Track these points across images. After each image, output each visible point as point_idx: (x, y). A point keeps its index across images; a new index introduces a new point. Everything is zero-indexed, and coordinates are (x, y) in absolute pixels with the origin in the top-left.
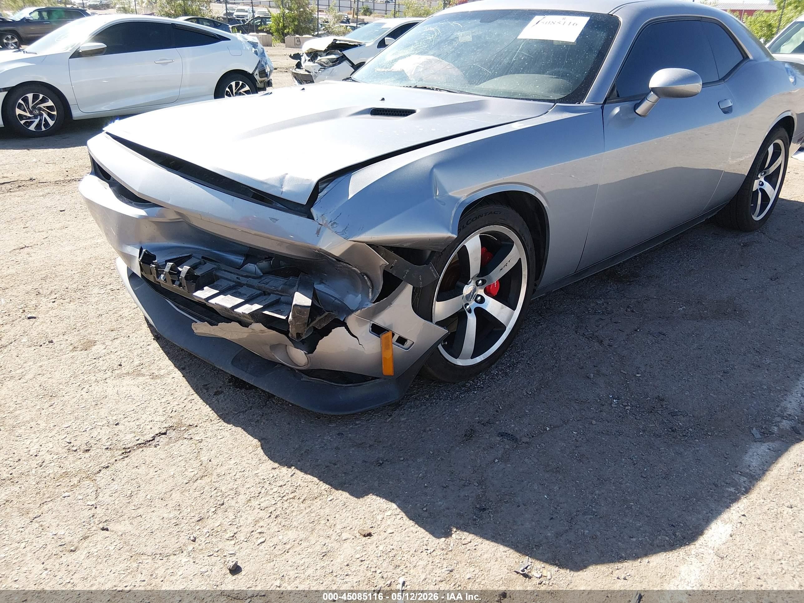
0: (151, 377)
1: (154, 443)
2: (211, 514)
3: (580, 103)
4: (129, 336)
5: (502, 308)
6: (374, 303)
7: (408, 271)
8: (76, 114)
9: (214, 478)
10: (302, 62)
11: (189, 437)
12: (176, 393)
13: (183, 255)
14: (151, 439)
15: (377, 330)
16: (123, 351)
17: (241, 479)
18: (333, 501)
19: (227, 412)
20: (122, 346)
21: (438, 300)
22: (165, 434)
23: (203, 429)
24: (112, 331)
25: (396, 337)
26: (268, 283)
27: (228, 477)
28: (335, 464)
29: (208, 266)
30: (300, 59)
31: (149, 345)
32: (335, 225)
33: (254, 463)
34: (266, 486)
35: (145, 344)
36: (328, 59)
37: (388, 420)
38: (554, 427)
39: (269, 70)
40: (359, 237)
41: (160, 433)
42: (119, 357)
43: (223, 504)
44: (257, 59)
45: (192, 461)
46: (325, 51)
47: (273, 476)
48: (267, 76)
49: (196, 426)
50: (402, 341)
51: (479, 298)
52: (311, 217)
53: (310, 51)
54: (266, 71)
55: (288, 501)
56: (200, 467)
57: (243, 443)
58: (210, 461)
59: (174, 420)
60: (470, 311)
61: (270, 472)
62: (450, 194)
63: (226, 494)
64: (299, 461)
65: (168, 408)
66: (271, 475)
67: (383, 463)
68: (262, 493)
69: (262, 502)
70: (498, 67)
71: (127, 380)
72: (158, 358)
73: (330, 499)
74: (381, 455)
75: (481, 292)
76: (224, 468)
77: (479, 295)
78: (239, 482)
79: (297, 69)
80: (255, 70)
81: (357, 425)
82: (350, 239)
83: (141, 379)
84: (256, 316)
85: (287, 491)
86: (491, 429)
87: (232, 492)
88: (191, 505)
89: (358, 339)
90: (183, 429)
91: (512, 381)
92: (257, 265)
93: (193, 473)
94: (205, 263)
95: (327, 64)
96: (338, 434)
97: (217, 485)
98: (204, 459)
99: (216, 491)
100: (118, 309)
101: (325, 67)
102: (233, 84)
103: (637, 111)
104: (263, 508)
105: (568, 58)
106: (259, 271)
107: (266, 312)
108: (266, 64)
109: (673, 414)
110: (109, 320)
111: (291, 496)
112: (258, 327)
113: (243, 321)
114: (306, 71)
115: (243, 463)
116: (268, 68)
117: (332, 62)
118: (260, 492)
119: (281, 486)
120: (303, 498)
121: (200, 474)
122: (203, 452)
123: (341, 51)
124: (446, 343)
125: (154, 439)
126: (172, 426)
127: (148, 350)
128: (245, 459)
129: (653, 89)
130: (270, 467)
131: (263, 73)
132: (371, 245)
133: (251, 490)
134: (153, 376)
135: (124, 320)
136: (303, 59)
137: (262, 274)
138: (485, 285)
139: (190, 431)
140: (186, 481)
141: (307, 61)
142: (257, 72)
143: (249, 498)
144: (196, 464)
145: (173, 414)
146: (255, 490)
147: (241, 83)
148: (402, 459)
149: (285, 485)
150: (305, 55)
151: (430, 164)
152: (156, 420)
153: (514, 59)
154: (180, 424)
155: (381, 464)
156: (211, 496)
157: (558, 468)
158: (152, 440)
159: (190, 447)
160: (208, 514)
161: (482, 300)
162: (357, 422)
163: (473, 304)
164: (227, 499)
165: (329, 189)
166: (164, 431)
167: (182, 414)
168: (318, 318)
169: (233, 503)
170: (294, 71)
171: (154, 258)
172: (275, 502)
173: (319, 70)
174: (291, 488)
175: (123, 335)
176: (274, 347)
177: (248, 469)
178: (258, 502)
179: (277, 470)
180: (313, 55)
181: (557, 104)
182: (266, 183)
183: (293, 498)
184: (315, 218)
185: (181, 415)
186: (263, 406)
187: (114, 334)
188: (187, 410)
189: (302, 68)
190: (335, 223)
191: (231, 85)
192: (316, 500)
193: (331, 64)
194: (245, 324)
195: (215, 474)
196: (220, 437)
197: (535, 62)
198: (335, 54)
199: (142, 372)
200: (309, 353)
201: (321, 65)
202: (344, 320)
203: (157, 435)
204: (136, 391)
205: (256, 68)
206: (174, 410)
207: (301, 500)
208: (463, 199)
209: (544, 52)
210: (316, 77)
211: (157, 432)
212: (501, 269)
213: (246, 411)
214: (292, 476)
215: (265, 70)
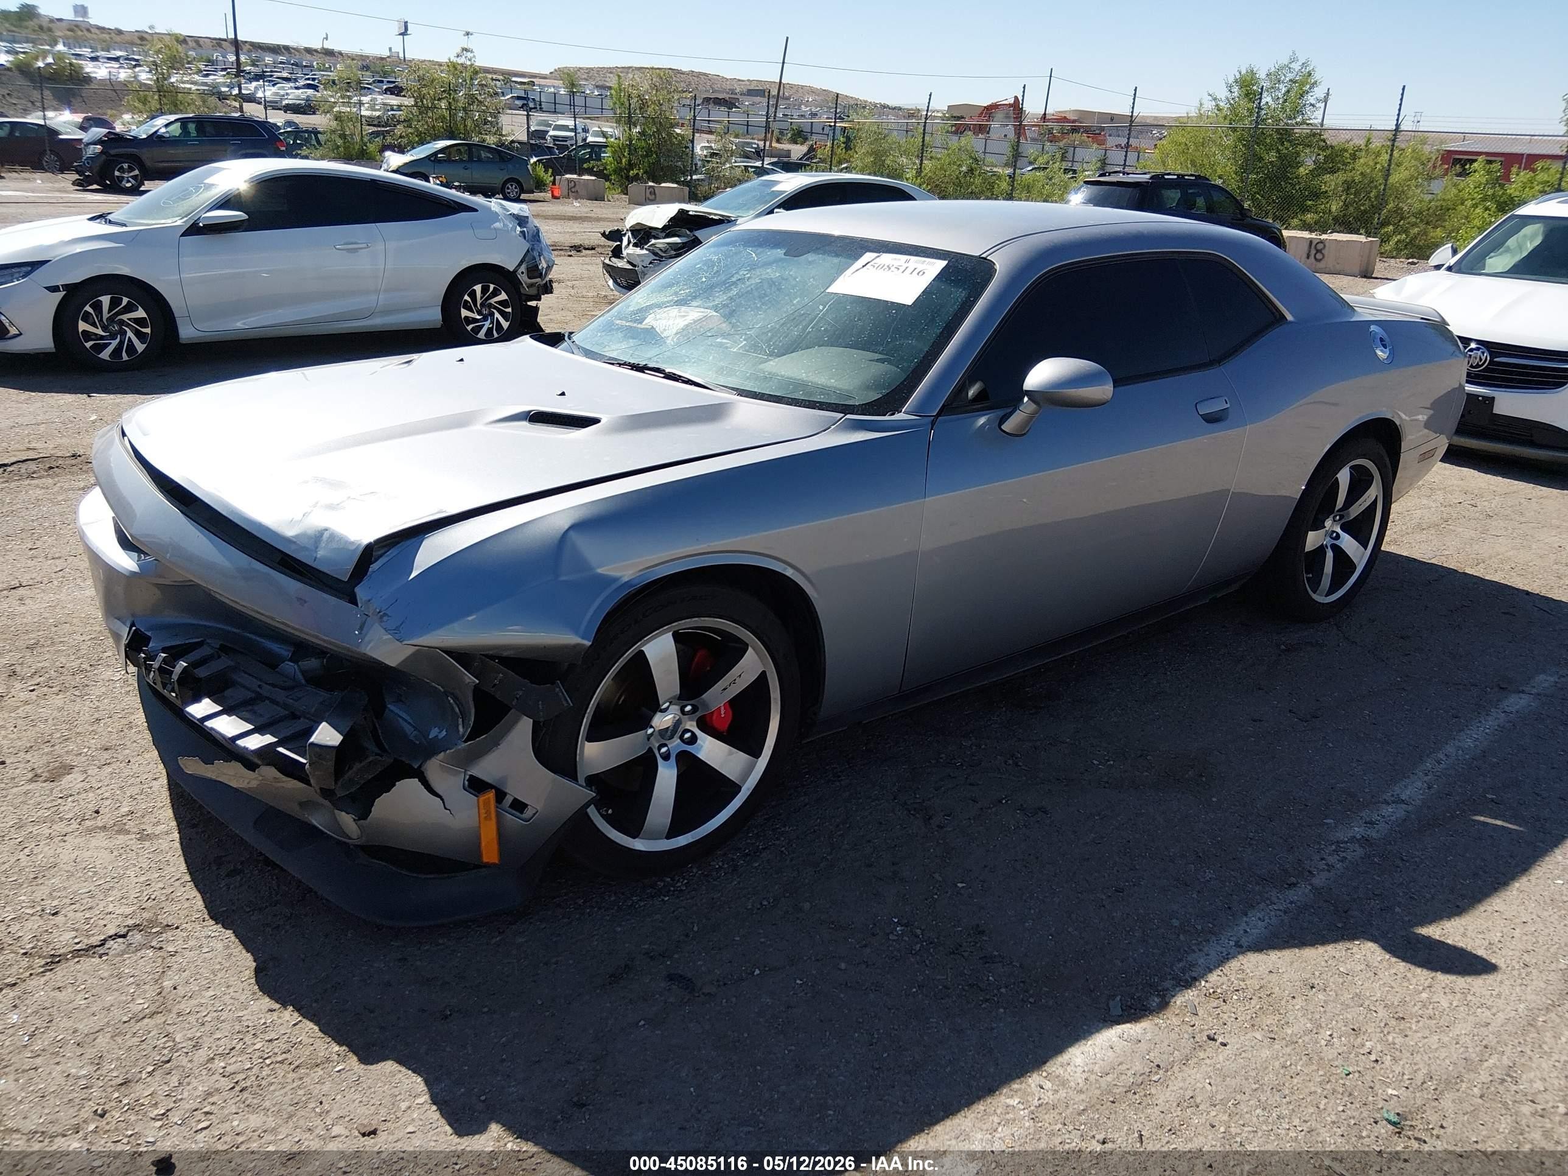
0: (138, 836)
1: (101, 950)
2: (144, 1076)
3: (893, 414)
4: (129, 761)
5: (730, 754)
6: (465, 741)
7: (521, 693)
8: (187, 332)
9: (171, 1018)
10: (623, 246)
11: (158, 946)
12: (167, 868)
13: (191, 641)
14: (99, 943)
15: (476, 786)
16: (111, 787)
17: (212, 1023)
18: (342, 1072)
19: (234, 908)
20: (111, 779)
21: (590, 739)
22: (124, 936)
23: (185, 935)
24: (106, 749)
25: (509, 800)
26: (300, 698)
27: (192, 1019)
28: (372, 1012)
29: (223, 662)
30: (621, 241)
31: (155, 779)
32: (385, 618)
33: (243, 998)
34: (246, 1039)
35: (151, 776)
36: (668, 244)
37: (494, 941)
38: (770, 970)
39: (545, 266)
40: (421, 639)
41: (116, 935)
42: (100, 797)
43: (168, 1061)
44: (525, 246)
45: (147, 987)
46: (665, 228)
47: (265, 1023)
48: (540, 275)
49: (177, 928)
50: (519, 806)
51: (687, 735)
52: (353, 601)
53: (638, 228)
54: (540, 267)
55: (271, 1067)
56: (156, 998)
57: (239, 963)
58: (175, 988)
59: (146, 915)
60: (666, 757)
61: (263, 1016)
62: (599, 571)
63: (181, 1046)
64: (316, 1001)
65: (145, 893)
66: (263, 1021)
67: (450, 1015)
68: (237, 1049)
69: (230, 1064)
70: (780, 341)
71: (100, 840)
72: (161, 805)
73: (337, 1069)
74: (455, 1000)
75: (691, 725)
76: (194, 1002)
77: (688, 731)
78: (207, 1027)
79: (613, 259)
80: (520, 265)
81: (438, 945)
82: (406, 642)
83: (121, 839)
84: (266, 754)
85: (276, 1050)
86: (661, 966)
87: (190, 1043)
88: (118, 1059)
89: (442, 800)
90: (154, 930)
91: (739, 883)
92: (298, 666)
93: (141, 1007)
94: (219, 657)
95: (665, 252)
96: (400, 960)
97: (171, 1029)
98: (168, 984)
99: (166, 1039)
100: (129, 711)
101: (662, 257)
102: (478, 288)
103: (1003, 427)
104: (227, 1074)
105: (893, 333)
106: (300, 676)
107: (281, 749)
108: (540, 256)
109: (987, 960)
110: (109, 729)
111: (279, 1059)
112: (270, 772)
113: (249, 761)
114: (629, 262)
115: (225, 997)
116: (543, 261)
117: (675, 250)
118: (234, 1048)
119: (270, 1041)
120: (297, 1063)
121: (153, 1009)
122: (170, 973)
123: (691, 232)
124: (610, 811)
125: (103, 945)
126: (138, 925)
127: (151, 788)
128: (231, 990)
129: (1029, 393)
130: (265, 1007)
131: (534, 271)
132: (449, 652)
133: (222, 1042)
134: (143, 836)
135: (134, 730)
136: (625, 240)
137: (303, 682)
138: (699, 714)
139: (164, 935)
140: (125, 1019)
141: (631, 245)
142: (523, 268)
143: (212, 1056)
144: (151, 991)
145: (150, 904)
146: (225, 1044)
147: (492, 287)
148: (486, 1010)
149: (277, 1039)
150: (629, 233)
151: (565, 523)
152: (117, 913)
153: (809, 329)
154: (153, 922)
155: (446, 1017)
156: (155, 1047)
157: (739, 1041)
158: (99, 946)
159: (154, 962)
160: (139, 1075)
161: (693, 739)
162: (441, 941)
163: (675, 745)
164: (178, 1054)
165: (387, 559)
166: (123, 931)
167: (163, 904)
168: (357, 766)
169: (184, 1061)
170: (607, 261)
171: (147, 640)
172: (249, 1066)
173: (651, 263)
174: (285, 1046)
175: (121, 758)
176: (303, 805)
177: (229, 1008)
178: (222, 1064)
179: (275, 1014)
180: (642, 234)
181: (848, 416)
182: (295, 543)
183: (282, 1062)
184: (360, 605)
185: (161, 906)
186: (299, 901)
187: (106, 755)
188: (173, 899)
189: (623, 258)
190: (385, 614)
191: (474, 291)
192: (316, 1069)
193: (673, 253)
194: (251, 766)
195: (175, 1011)
196: (207, 950)
197: (840, 338)
198: (678, 236)
199: (127, 827)
200: (360, 819)
201: (655, 254)
202: (420, 766)
203: (110, 937)
204: (104, 857)
205: (521, 262)
206: (153, 897)
207: (292, 1067)
208: (626, 579)
209: (859, 319)
210: (644, 274)
211: (112, 932)
212: (725, 689)
213: (267, 907)
214: (294, 1025)
215: (537, 266)
